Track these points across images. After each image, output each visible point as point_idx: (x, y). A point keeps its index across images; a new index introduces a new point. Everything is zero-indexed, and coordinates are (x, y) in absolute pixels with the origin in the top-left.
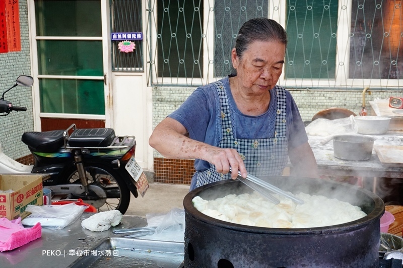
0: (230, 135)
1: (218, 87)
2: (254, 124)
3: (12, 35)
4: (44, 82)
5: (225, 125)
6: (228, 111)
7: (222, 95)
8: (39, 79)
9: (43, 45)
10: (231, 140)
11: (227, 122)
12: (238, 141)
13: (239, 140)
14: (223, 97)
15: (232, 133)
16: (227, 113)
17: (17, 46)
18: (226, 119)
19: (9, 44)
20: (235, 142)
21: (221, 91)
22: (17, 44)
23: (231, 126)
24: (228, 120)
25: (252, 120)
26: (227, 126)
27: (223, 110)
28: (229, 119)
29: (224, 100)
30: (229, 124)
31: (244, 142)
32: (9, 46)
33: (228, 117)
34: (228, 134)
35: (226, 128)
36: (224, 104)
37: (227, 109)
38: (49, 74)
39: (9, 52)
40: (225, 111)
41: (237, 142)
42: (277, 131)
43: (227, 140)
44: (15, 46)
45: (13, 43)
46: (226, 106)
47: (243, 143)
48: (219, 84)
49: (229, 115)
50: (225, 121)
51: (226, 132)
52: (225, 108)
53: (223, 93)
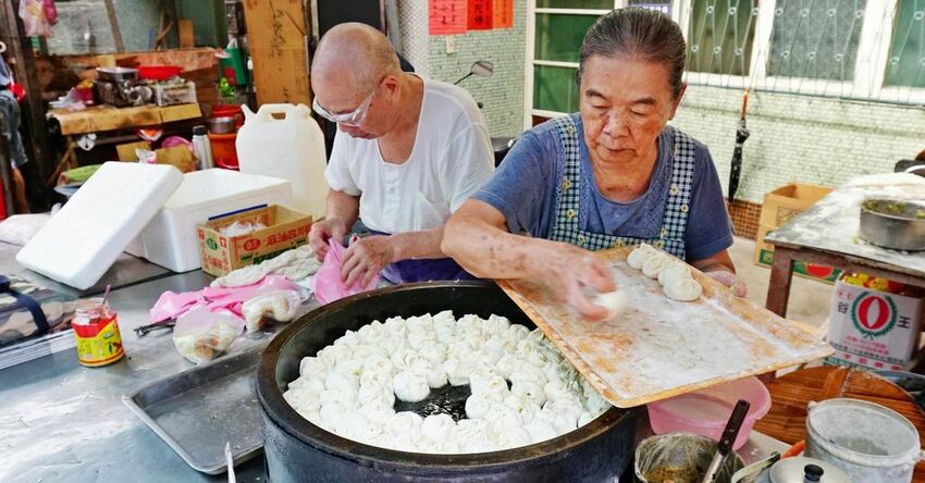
0: (572, 223)
1: (563, 130)
2: (617, 216)
3: (500, 6)
4: (543, 70)
5: (567, 202)
6: (578, 178)
7: (570, 146)
8: (535, 65)
9: (545, 21)
10: (572, 231)
11: (571, 199)
12: (585, 235)
13: (588, 233)
14: (573, 149)
15: (576, 220)
16: (574, 182)
17: (507, 21)
18: (571, 192)
19: (494, 17)
20: (580, 236)
21: (569, 138)
22: (507, 19)
23: (577, 206)
24: (574, 195)
25: (614, 209)
26: (570, 206)
27: (568, 174)
28: (577, 192)
29: (572, 156)
30: (574, 202)
31: (597, 238)
32: (495, 21)
33: (574, 188)
34: (569, 220)
35: (567, 209)
36: (572, 163)
37: (575, 174)
38: (551, 59)
39: (494, 29)
40: (572, 178)
41: (583, 237)
42: (667, 227)
43: (566, 230)
44: (504, 21)
45: (501, 16)
46: (575, 167)
47: (593, 240)
48: (567, 124)
49: (577, 185)
50: (568, 195)
51: (566, 216)
52: (572, 171)
53: (572, 142)
